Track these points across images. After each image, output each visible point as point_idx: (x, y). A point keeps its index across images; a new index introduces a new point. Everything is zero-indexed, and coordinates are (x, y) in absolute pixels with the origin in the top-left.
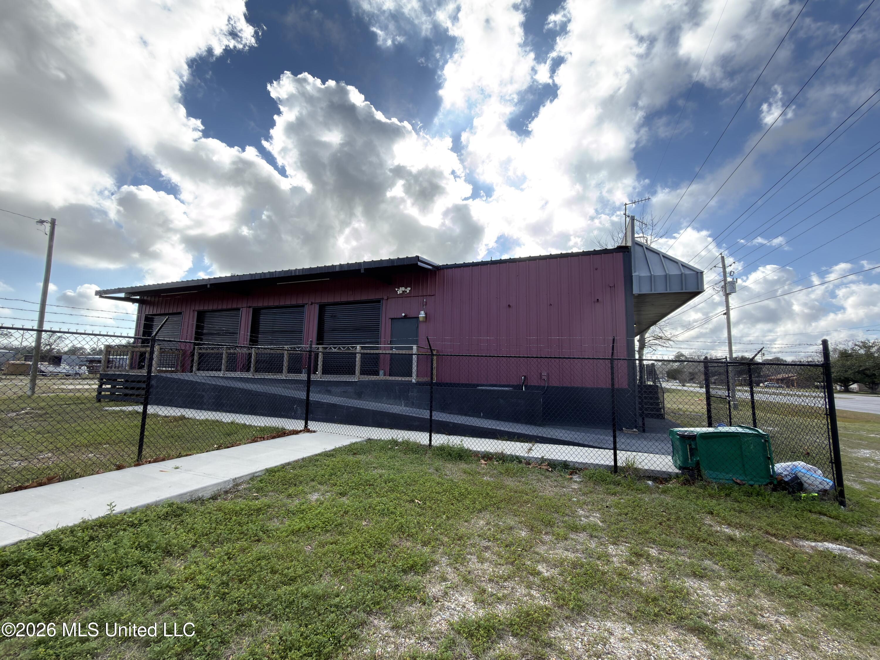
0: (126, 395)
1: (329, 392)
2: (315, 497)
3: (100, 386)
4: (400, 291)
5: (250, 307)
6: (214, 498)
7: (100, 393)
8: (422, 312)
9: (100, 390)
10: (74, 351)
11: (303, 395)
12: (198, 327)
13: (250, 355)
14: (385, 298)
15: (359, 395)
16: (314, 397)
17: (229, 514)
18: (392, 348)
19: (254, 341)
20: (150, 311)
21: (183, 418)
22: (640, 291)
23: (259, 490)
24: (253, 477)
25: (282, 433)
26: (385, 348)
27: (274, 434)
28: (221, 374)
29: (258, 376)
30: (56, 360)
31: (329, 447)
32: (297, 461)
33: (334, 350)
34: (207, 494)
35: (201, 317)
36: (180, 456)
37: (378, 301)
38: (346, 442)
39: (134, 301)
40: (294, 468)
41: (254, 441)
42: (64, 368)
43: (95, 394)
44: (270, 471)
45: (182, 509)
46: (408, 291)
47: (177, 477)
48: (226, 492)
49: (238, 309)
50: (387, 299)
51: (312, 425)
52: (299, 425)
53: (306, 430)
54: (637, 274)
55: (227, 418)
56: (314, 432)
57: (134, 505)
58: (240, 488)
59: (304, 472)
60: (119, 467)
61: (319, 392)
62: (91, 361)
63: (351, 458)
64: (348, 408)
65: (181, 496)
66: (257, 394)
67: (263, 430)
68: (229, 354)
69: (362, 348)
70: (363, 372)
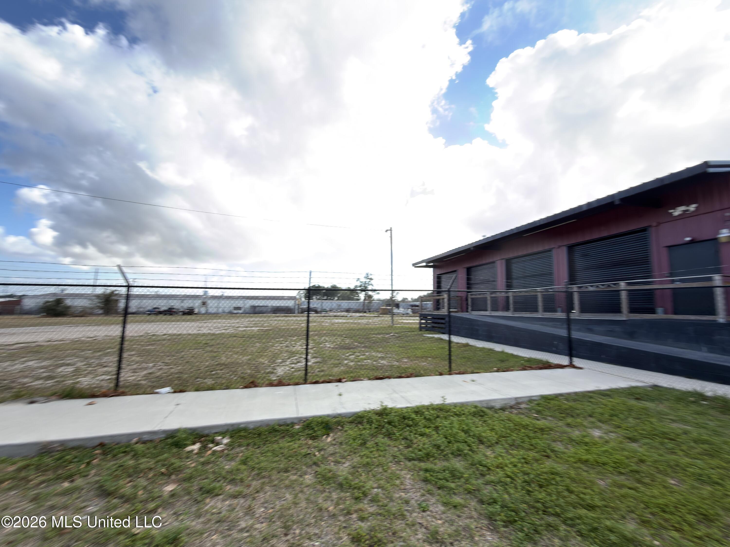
1: (590, 331)
2: (597, 433)
3: (420, 321)
4: (678, 212)
5: (503, 259)
6: (503, 409)
7: (421, 325)
8: (724, 231)
11: (563, 332)
12: (468, 279)
13: (508, 298)
14: (654, 224)
15: (631, 335)
16: (576, 335)
18: (673, 282)
19: (509, 286)
20: (439, 272)
21: (467, 345)
23: (538, 412)
25: (547, 366)
26: (661, 282)
27: (541, 366)
28: (487, 313)
29: (517, 315)
30: (397, 306)
32: (569, 394)
33: (591, 289)
34: (498, 405)
36: (473, 373)
37: (644, 230)
39: (431, 267)
40: (567, 400)
41: (524, 369)
43: (418, 326)
44: (546, 398)
45: (482, 411)
46: (692, 209)
47: (473, 387)
48: (511, 407)
49: (494, 262)
50: (657, 226)
51: (577, 362)
52: (564, 360)
53: (572, 366)
55: (498, 347)
56: (582, 369)
57: (455, 401)
58: (523, 406)
59: (579, 406)
60: (441, 374)
61: (579, 330)
63: (633, 402)
65: (481, 402)
67: (529, 360)
68: (492, 297)
69: (629, 284)
70: (632, 310)
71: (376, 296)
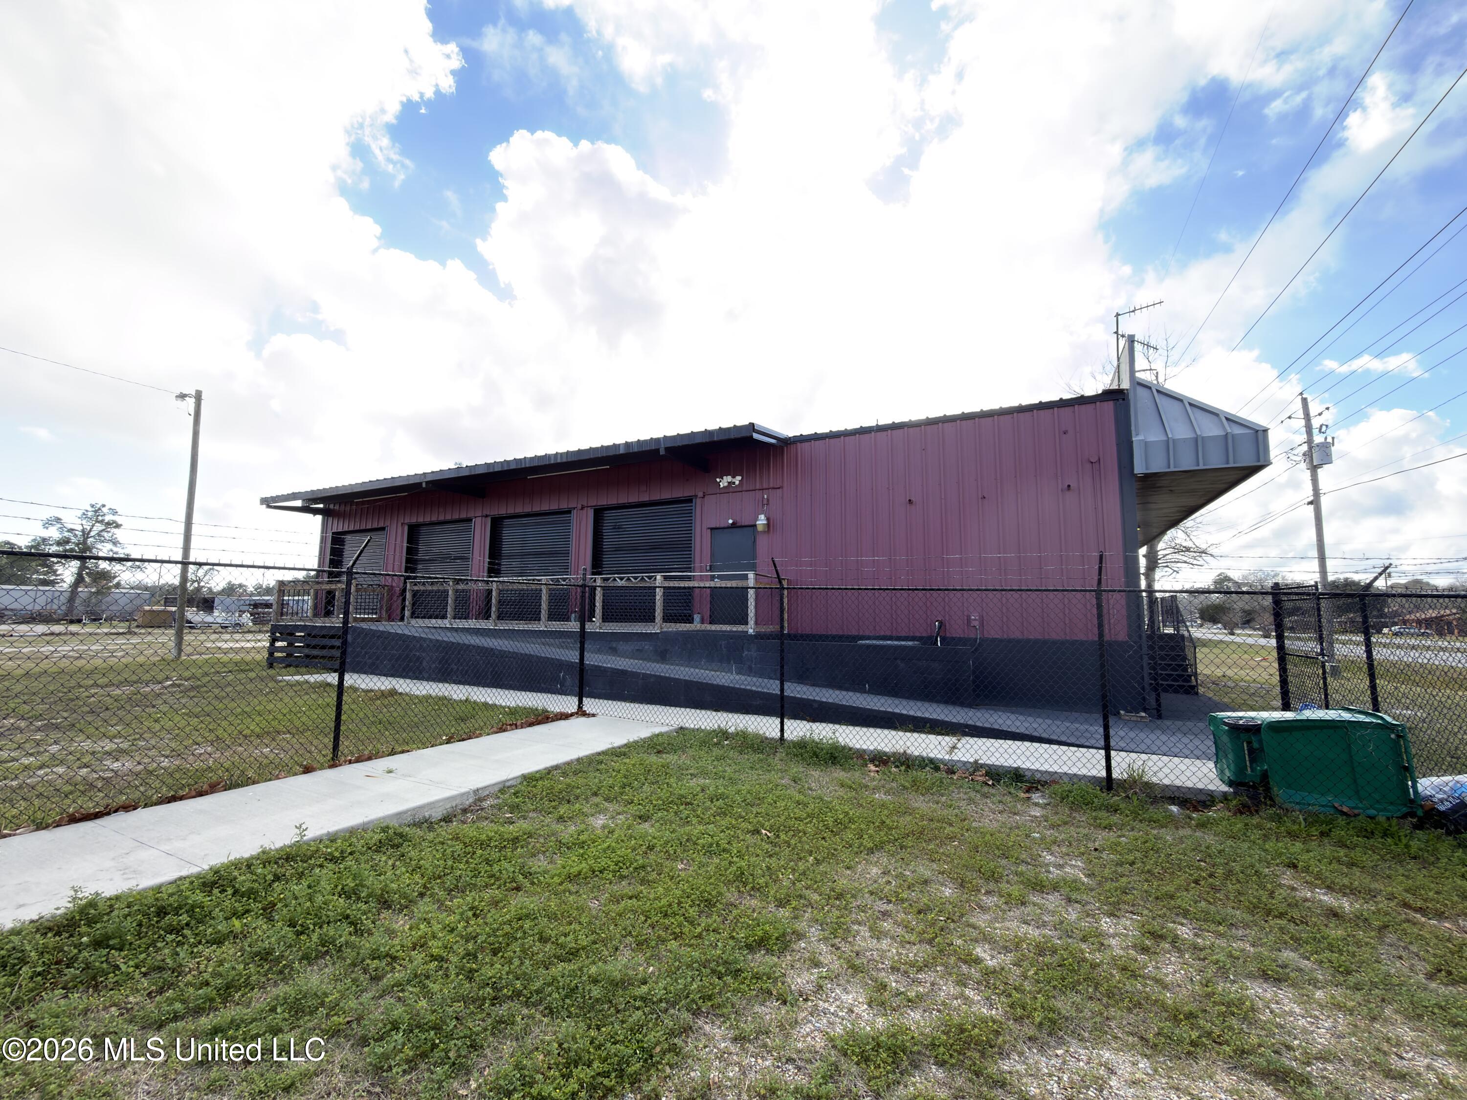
0: (307, 656)
1: (614, 651)
2: (599, 821)
3: (272, 643)
4: (724, 482)
5: (487, 516)
6: (447, 819)
7: (271, 654)
8: (762, 517)
9: (272, 650)
10: (230, 590)
11: (573, 656)
12: (411, 551)
13: (490, 592)
14: (700, 494)
15: (662, 656)
16: (593, 659)
17: (472, 845)
18: (712, 578)
19: (494, 570)
20: (339, 526)
21: (393, 693)
22: (1147, 469)
23: (514, 808)
24: (503, 788)
25: (543, 718)
26: (702, 578)
27: (532, 719)
28: (446, 623)
29: (503, 626)
30: (207, 604)
31: (619, 741)
32: (569, 763)
33: (620, 583)
34: (437, 814)
35: (414, 533)
36: (393, 753)
37: (689, 500)
38: (644, 733)
39: (315, 512)
40: (565, 774)
41: (502, 730)
42: (218, 616)
43: (264, 656)
44: (529, 779)
45: (401, 835)
46: (737, 483)
47: (391, 785)
48: (465, 811)
49: (469, 520)
50: (704, 497)
51: (590, 704)
52: (569, 704)
53: (581, 712)
54: (1141, 437)
55: (458, 692)
56: (594, 715)
57: (333, 828)
58: (486, 804)
59: (581, 781)
60: (308, 770)
61: (599, 651)
62: (256, 605)
63: (654, 758)
64: (646, 676)
65: (399, 815)
66: (502, 655)
67: (513, 712)
68: (457, 591)
69: (666, 578)
70: (667, 618)
71: (126, 576)
